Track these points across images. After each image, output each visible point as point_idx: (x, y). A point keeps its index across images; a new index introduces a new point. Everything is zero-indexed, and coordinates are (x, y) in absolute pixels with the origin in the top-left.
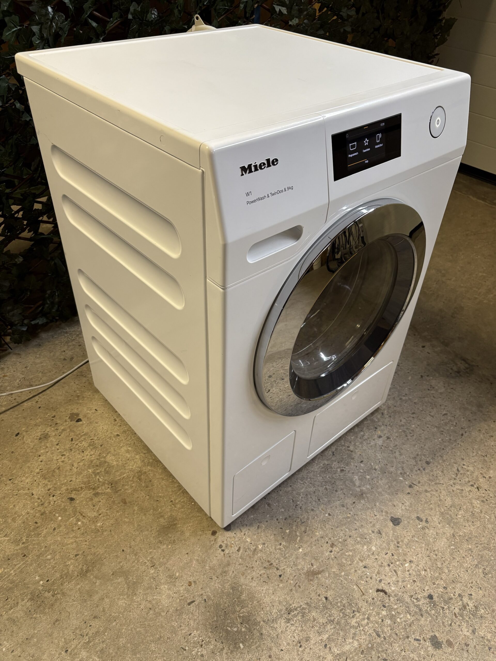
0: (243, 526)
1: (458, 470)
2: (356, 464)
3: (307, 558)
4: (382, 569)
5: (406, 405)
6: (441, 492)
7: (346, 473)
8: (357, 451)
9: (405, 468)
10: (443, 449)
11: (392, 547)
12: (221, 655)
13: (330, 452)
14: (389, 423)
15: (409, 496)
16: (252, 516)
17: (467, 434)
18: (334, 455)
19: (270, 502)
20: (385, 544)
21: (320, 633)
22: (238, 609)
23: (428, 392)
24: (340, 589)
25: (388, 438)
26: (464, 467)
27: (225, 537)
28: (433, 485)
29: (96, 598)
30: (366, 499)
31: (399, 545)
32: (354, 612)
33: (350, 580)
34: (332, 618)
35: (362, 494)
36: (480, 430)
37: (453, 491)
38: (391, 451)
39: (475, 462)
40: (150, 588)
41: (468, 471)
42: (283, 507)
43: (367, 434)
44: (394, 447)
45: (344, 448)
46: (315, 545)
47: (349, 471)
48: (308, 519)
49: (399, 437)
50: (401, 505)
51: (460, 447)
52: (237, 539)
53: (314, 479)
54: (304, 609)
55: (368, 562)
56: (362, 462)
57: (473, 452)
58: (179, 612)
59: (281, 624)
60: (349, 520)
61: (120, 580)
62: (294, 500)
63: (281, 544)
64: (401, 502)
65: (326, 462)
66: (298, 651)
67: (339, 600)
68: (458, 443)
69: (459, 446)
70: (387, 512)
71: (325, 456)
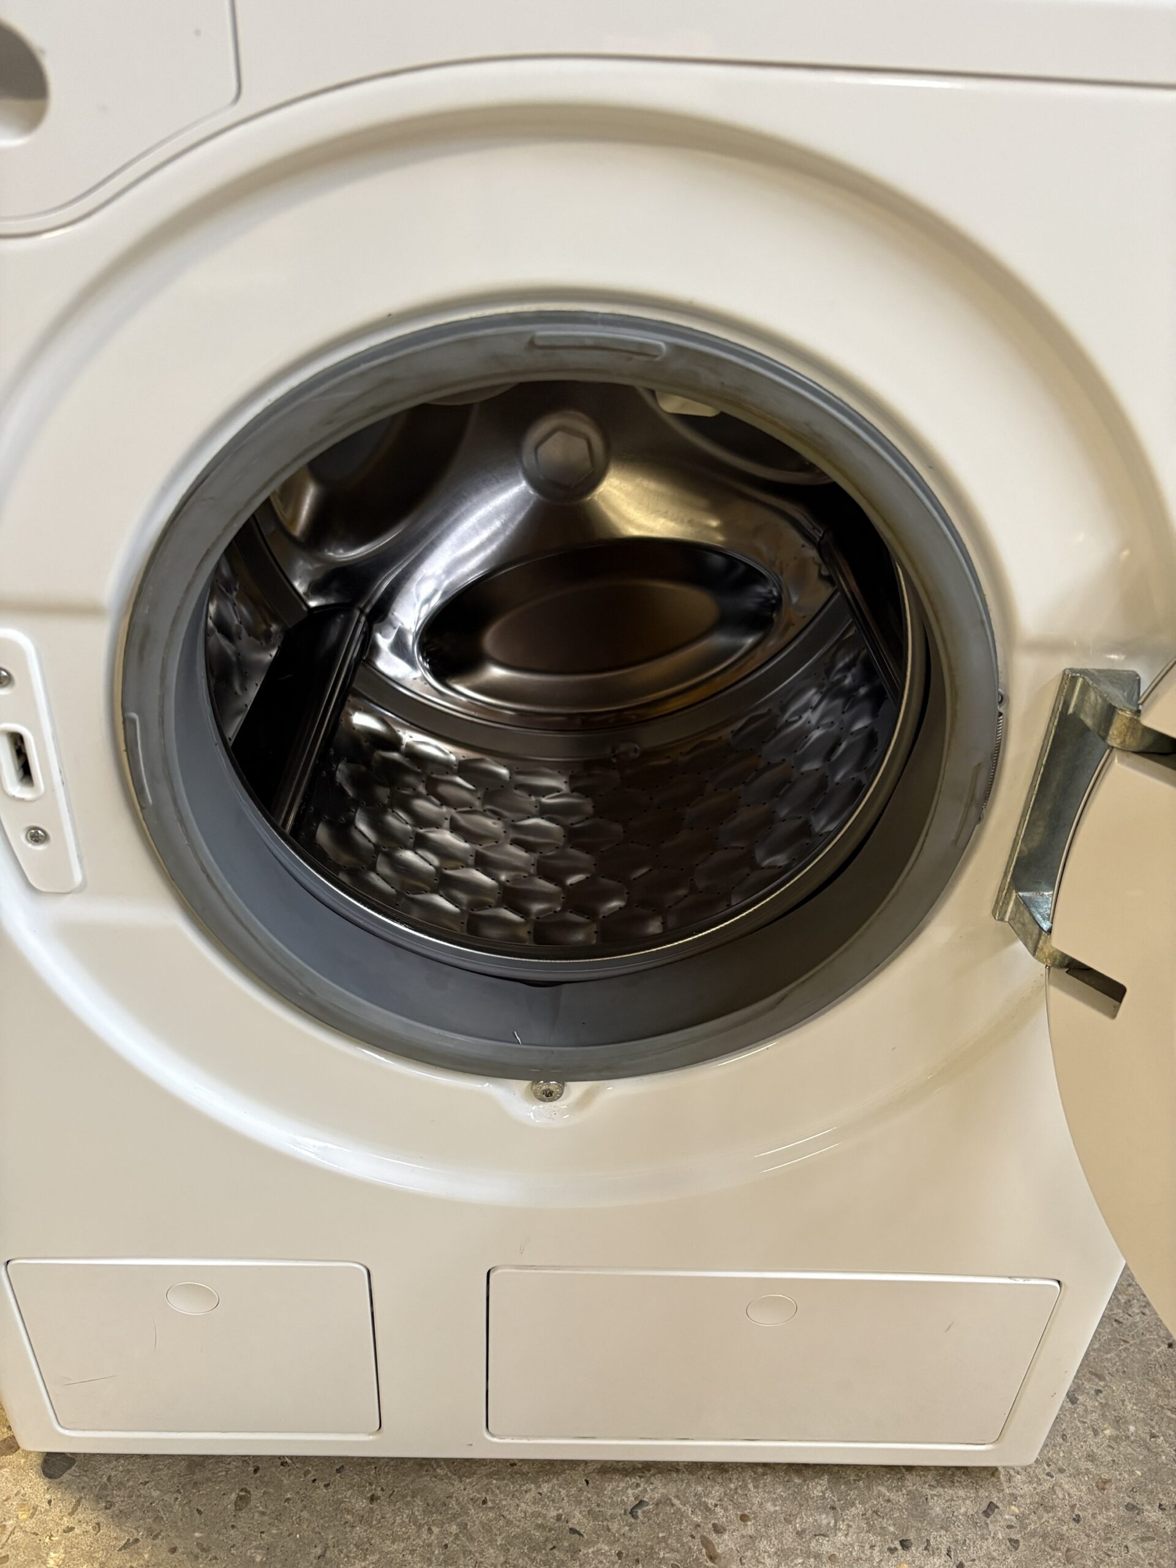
0: (99, 1498)
5: (1134, 1549)
13: (630, 1491)
16: (156, 1494)
18: (633, 1513)
19: (256, 1494)
27: (16, 1482)
42: (269, 1549)
45: (698, 1519)
52: (30, 1525)
53: (471, 1539)
62: (328, 1555)
65: (578, 1518)
71: (599, 1493)
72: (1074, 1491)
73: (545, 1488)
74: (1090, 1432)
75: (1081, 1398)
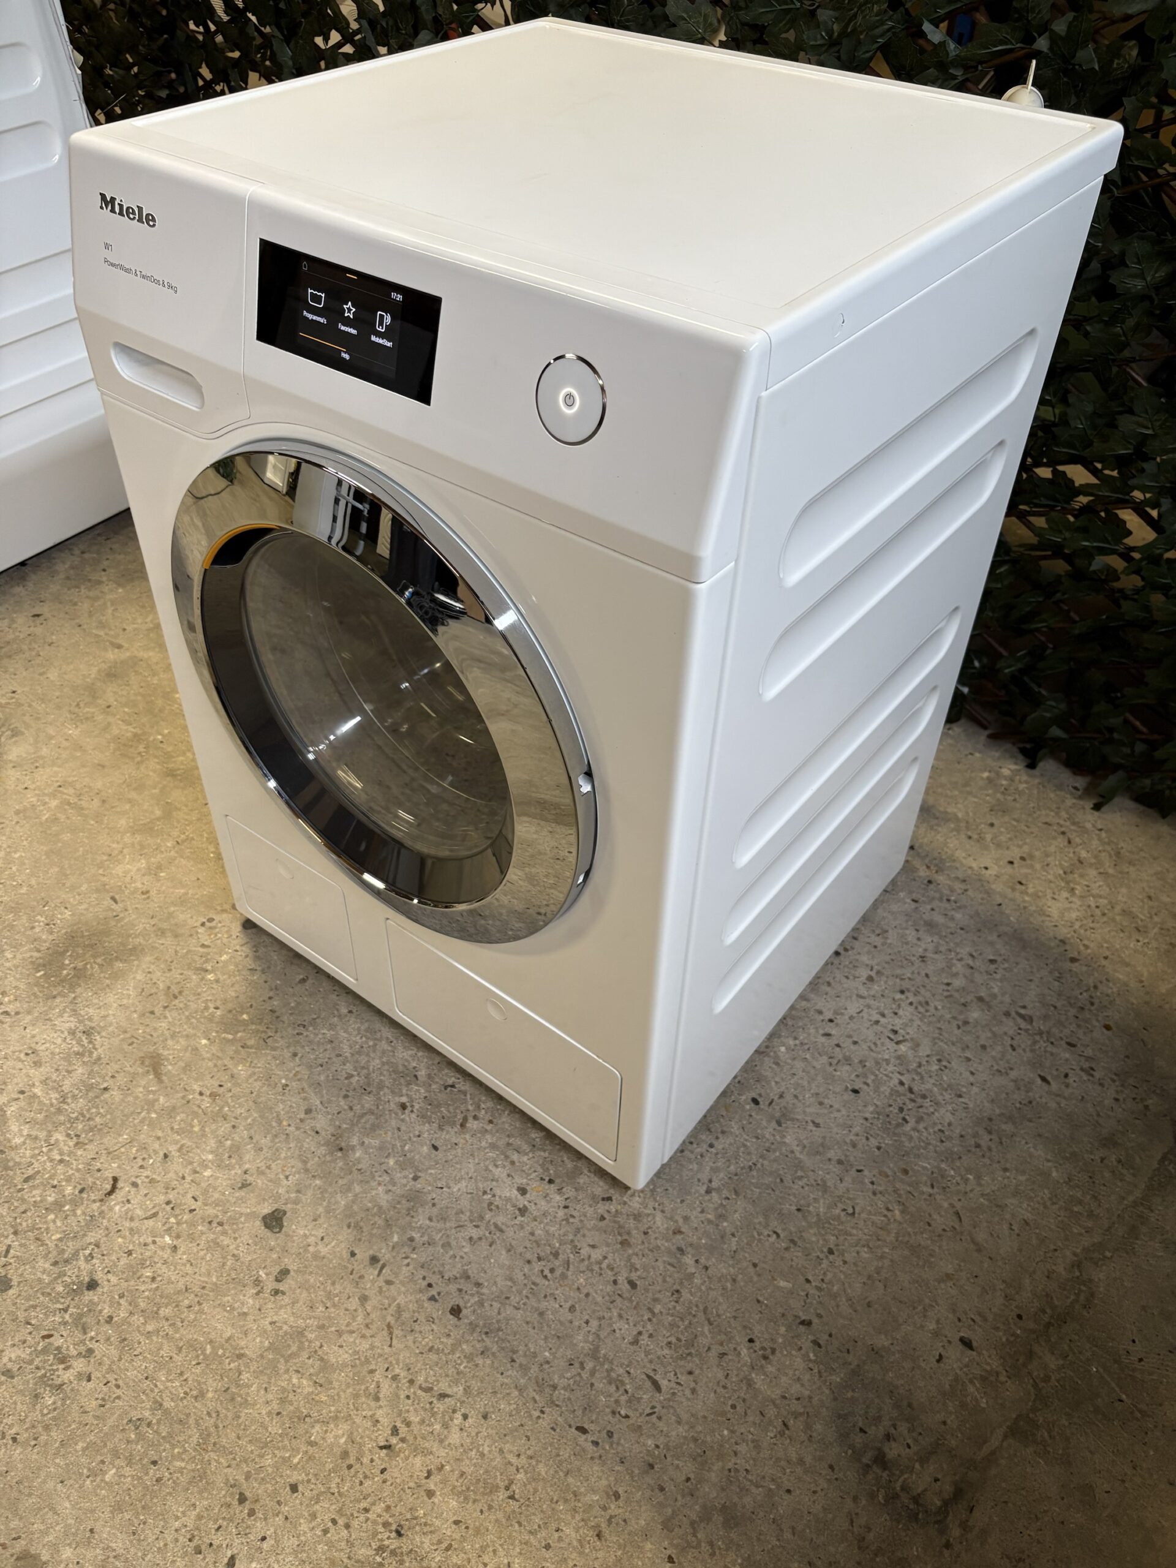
0: (255, 946)
1: (443, 1396)
2: (426, 1135)
3: (188, 1054)
4: (160, 1187)
5: (660, 1264)
6: (363, 1336)
7: (396, 1114)
8: (468, 1136)
9: (431, 1248)
10: (513, 1361)
11: (211, 1211)
12: (31, 950)
13: (453, 1079)
14: (575, 1213)
15: (346, 1255)
16: (275, 957)
17: (590, 1447)
18: (446, 1087)
19: (310, 981)
20: (216, 1195)
21: (44, 1082)
22: (99, 960)
23: (741, 1339)
24: (122, 1111)
25: (523, 1211)
26: (458, 1416)
27: (230, 923)
28: (384, 1317)
29: (133, 795)
30: (328, 1158)
31: (214, 1225)
32: (77, 1136)
33: (139, 1128)
34: (69, 1101)
35: (341, 1149)
36: (617, 1496)
37: (372, 1372)
38: (481, 1218)
39: (482, 1455)
40: (142, 847)
41: (445, 1426)
42: (298, 1004)
43: (525, 1158)
44: (496, 1226)
45: (470, 1108)
46: (215, 1066)
47: (403, 1120)
48: (274, 1049)
49: (531, 1238)
50: (320, 1233)
51: (531, 1416)
52: (225, 940)
53: (374, 1051)
54: (91, 1053)
55: (177, 1165)
56: (435, 1148)
57: (519, 1455)
58: (102, 889)
59: (68, 1022)
60: (274, 1124)
61: (158, 813)
62: (317, 1020)
63: (217, 1008)
64: (328, 1234)
65: (422, 1073)
66: (20, 1051)
67: (102, 1111)
68: (547, 1410)
69: (536, 1414)
70: (296, 1202)
71: (440, 1070)
72: (659, 1223)
73: (420, 1054)
74: (699, 1209)
75: (714, 1194)
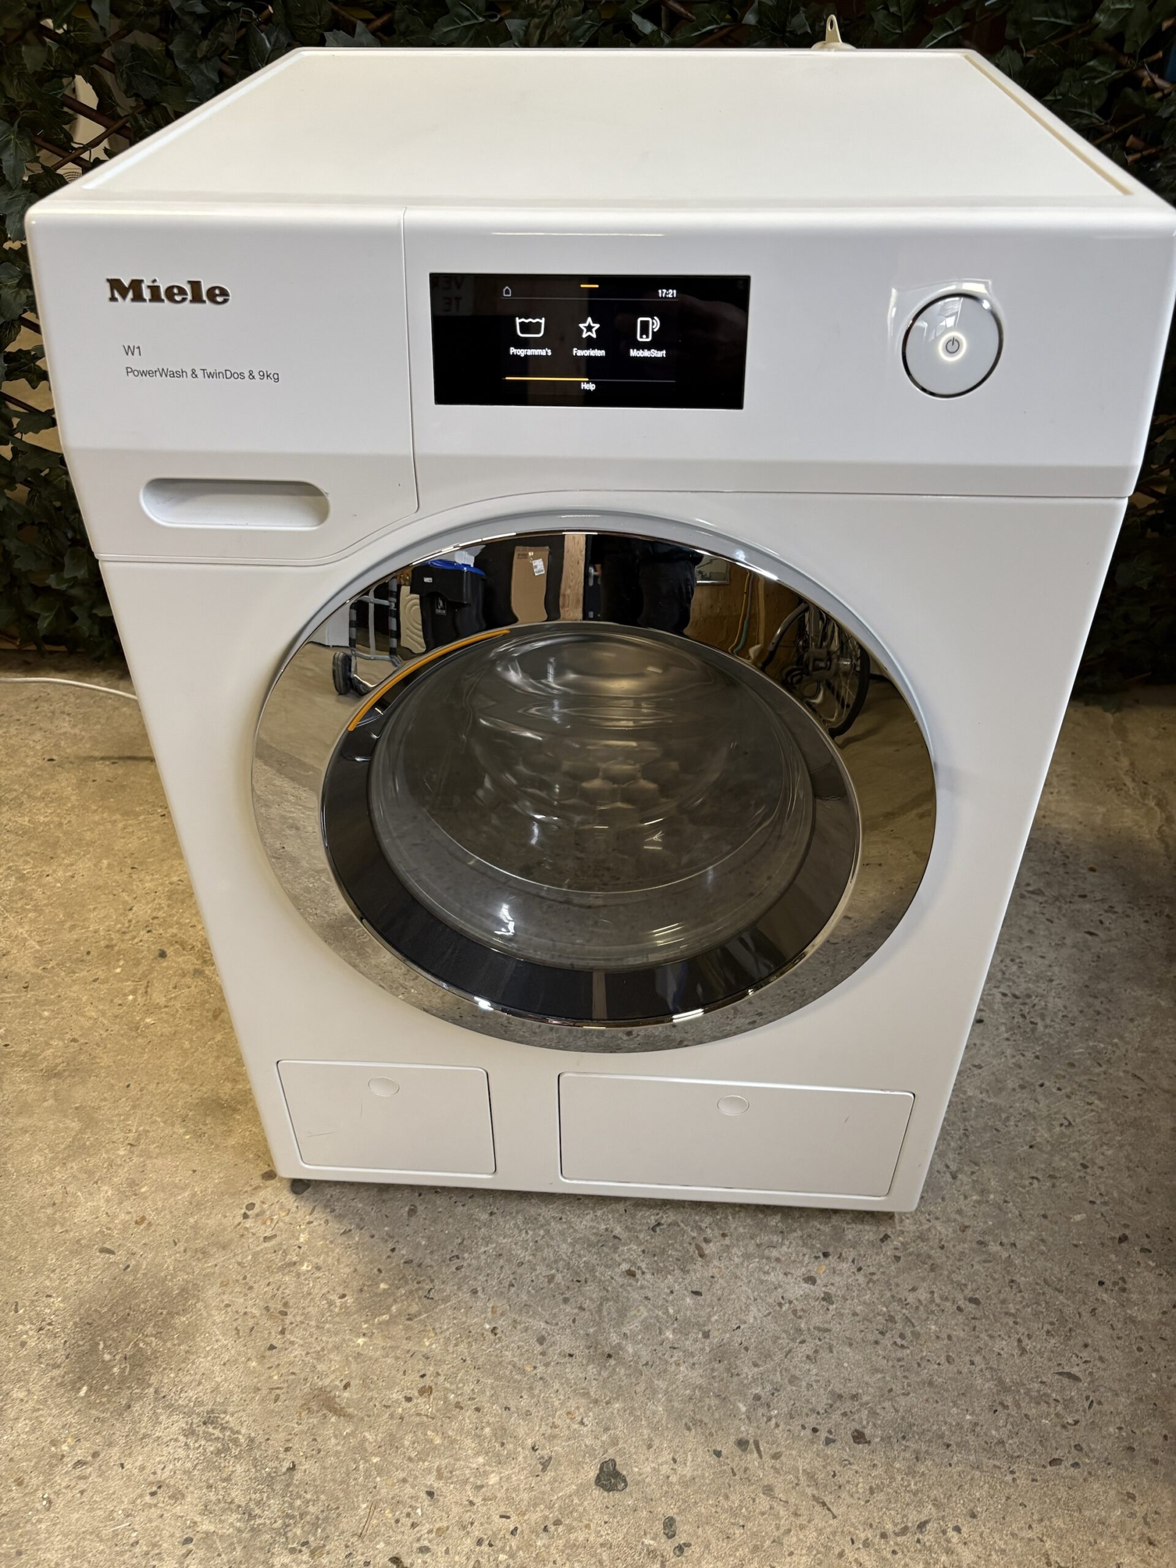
0: (326, 1207)
1: (922, 1526)
2: (677, 1287)
3: (354, 1366)
4: (457, 1533)
5: (976, 1267)
6: (802, 1527)
7: (630, 1285)
8: (716, 1262)
9: (783, 1393)
10: (948, 1446)
11: (535, 1517)
12: (44, 1372)
13: (652, 1217)
14: (872, 1270)
15: (713, 1459)
16: (360, 1205)
17: (1073, 1471)
18: (654, 1229)
19: (420, 1208)
20: (525, 1496)
21: (206, 1510)
22: (149, 1330)
23: (1093, 1288)
24: (334, 1480)
25: (828, 1298)
26: (951, 1533)
27: (276, 1196)
28: (803, 1494)
29: (22, 1121)
30: (605, 1374)
31: (552, 1528)
32: (305, 1543)
33: (371, 1485)
34: (257, 1511)
35: (609, 1356)
36: (1132, 1496)
37: (841, 1555)
38: (799, 1331)
39: (1003, 1551)
40: (90, 1173)
41: (949, 1551)
42: (429, 1238)
43: (785, 1248)
44: (818, 1329)
45: (695, 1234)
46: (397, 1358)
47: (642, 1287)
48: (446, 1300)
49: (857, 1318)
50: (666, 1456)
51: (1007, 1483)
52: (287, 1219)
53: (552, 1238)
54: (236, 1441)
55: (449, 1494)
56: (697, 1293)
57: (1030, 1527)
58: (78, 1248)
59: (172, 1426)
60: (518, 1377)
61: (75, 1125)
62: (465, 1243)
63: (343, 1296)
64: (675, 1452)
65: (618, 1230)
66: (141, 1496)
67: (308, 1496)
68: (1014, 1467)
69: (1009, 1478)
70: (614, 1442)
71: (633, 1217)
72: (943, 1231)
73: (599, 1213)
74: (962, 1197)
75: (960, 1176)
